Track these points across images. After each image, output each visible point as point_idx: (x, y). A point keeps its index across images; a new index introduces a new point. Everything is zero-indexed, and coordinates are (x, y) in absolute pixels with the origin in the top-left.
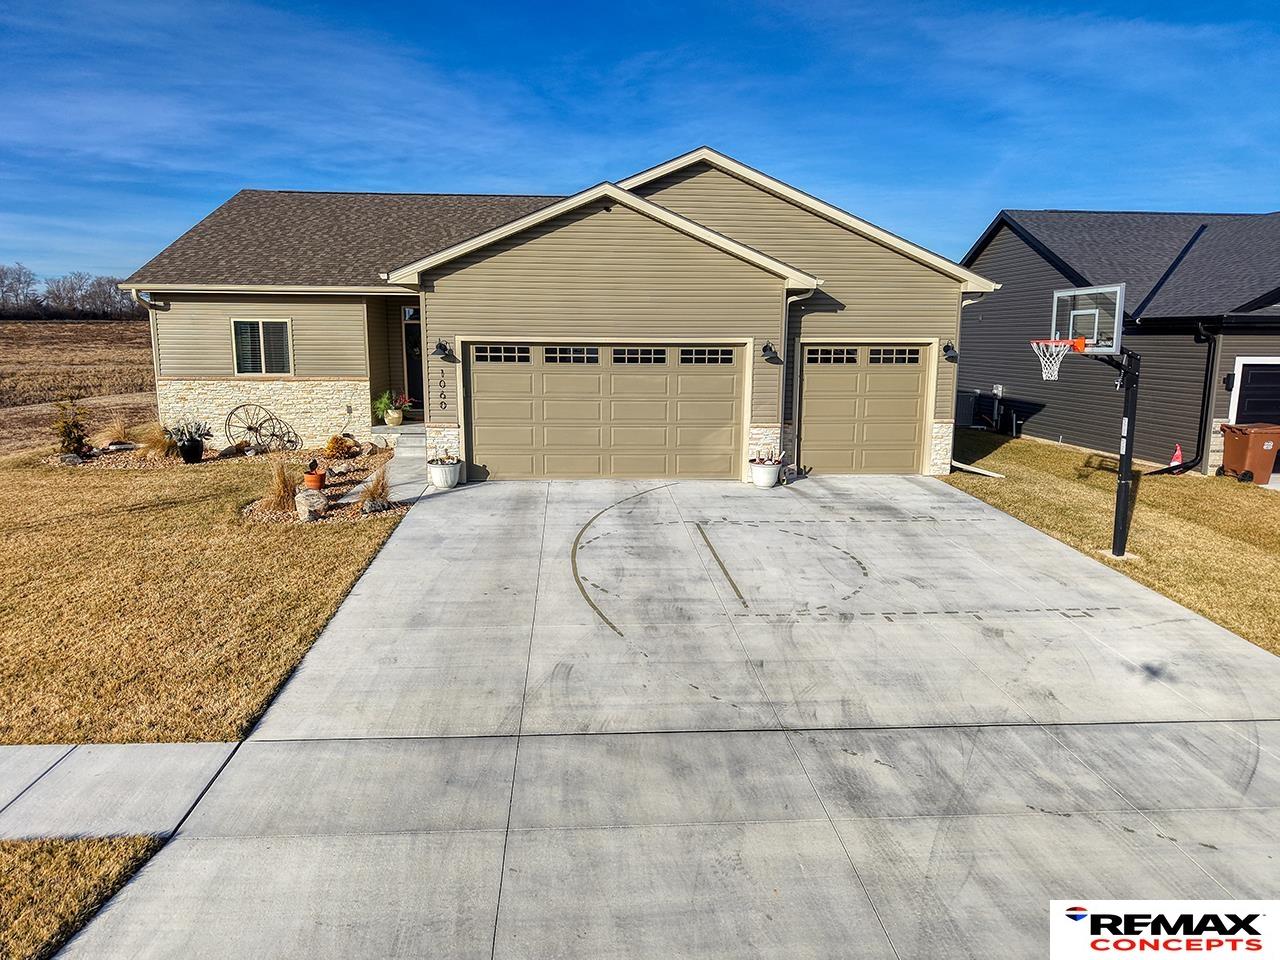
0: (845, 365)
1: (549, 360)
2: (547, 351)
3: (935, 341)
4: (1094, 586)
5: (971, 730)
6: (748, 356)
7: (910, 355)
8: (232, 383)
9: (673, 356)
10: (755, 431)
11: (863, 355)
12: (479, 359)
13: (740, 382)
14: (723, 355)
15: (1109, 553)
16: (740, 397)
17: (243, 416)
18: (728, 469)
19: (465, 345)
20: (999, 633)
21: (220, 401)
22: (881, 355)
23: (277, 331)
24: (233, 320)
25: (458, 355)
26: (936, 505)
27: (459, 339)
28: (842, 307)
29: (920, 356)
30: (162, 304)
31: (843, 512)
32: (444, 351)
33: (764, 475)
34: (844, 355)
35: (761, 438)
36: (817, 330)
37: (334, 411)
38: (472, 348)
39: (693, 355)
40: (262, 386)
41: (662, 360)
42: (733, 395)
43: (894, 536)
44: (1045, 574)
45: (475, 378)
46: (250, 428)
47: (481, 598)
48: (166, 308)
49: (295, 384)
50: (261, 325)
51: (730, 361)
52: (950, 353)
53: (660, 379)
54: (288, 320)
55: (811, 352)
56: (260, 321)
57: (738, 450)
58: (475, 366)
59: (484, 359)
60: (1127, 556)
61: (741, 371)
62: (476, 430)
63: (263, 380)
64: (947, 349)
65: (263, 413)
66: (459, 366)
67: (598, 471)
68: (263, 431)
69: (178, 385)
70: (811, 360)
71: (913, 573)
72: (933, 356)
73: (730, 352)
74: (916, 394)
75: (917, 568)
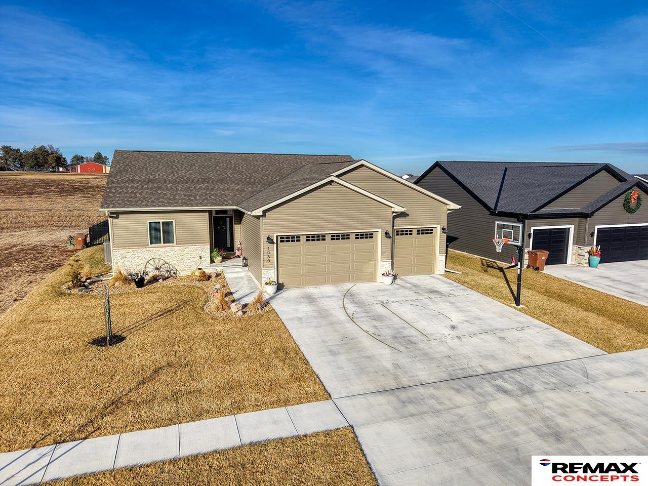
0: (409, 236)
1: (307, 240)
2: (307, 237)
3: (439, 226)
4: (519, 319)
5: (518, 370)
6: (379, 236)
7: (429, 231)
8: (148, 249)
9: (352, 237)
10: (383, 263)
11: (415, 232)
12: (281, 241)
13: (376, 245)
14: (370, 236)
15: (514, 305)
16: (376, 251)
17: (153, 263)
18: (372, 278)
19: (277, 236)
20: (504, 338)
21: (141, 257)
22: (421, 232)
23: (167, 226)
24: (148, 221)
25: (275, 241)
26: (451, 289)
27: (275, 235)
28: (408, 215)
29: (433, 231)
30: (115, 215)
31: (424, 294)
32: (270, 240)
33: (389, 280)
34: (408, 232)
35: (384, 266)
36: (401, 224)
37: (194, 259)
38: (279, 237)
39: (359, 236)
40: (161, 249)
41: (349, 238)
42: (373, 250)
43: (448, 304)
44: (502, 316)
45: (279, 249)
46: (157, 269)
47: (343, 342)
48: (117, 217)
49: (177, 248)
50: (161, 223)
51: (372, 237)
52: (445, 231)
53: (348, 245)
54: (174, 221)
55: (397, 232)
56: (161, 221)
57: (376, 270)
58: (280, 244)
59: (283, 241)
60: (521, 306)
61: (376, 241)
62: (280, 269)
63: (162, 247)
64: (443, 229)
65: (161, 262)
66: (275, 245)
67: (324, 282)
68: (161, 269)
69: (122, 251)
70: (397, 235)
71: (465, 319)
72: (438, 231)
73: (372, 234)
74: (432, 245)
75: (465, 316)
